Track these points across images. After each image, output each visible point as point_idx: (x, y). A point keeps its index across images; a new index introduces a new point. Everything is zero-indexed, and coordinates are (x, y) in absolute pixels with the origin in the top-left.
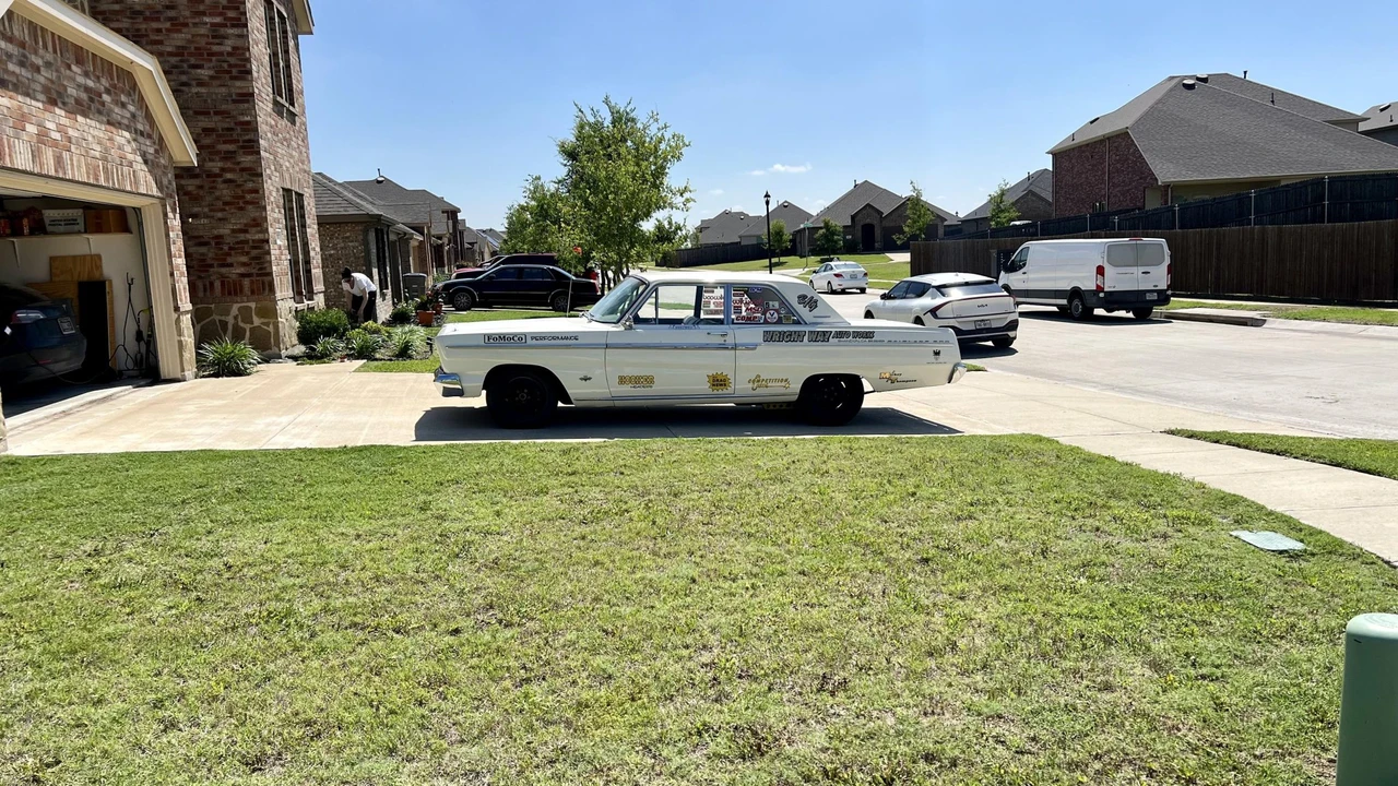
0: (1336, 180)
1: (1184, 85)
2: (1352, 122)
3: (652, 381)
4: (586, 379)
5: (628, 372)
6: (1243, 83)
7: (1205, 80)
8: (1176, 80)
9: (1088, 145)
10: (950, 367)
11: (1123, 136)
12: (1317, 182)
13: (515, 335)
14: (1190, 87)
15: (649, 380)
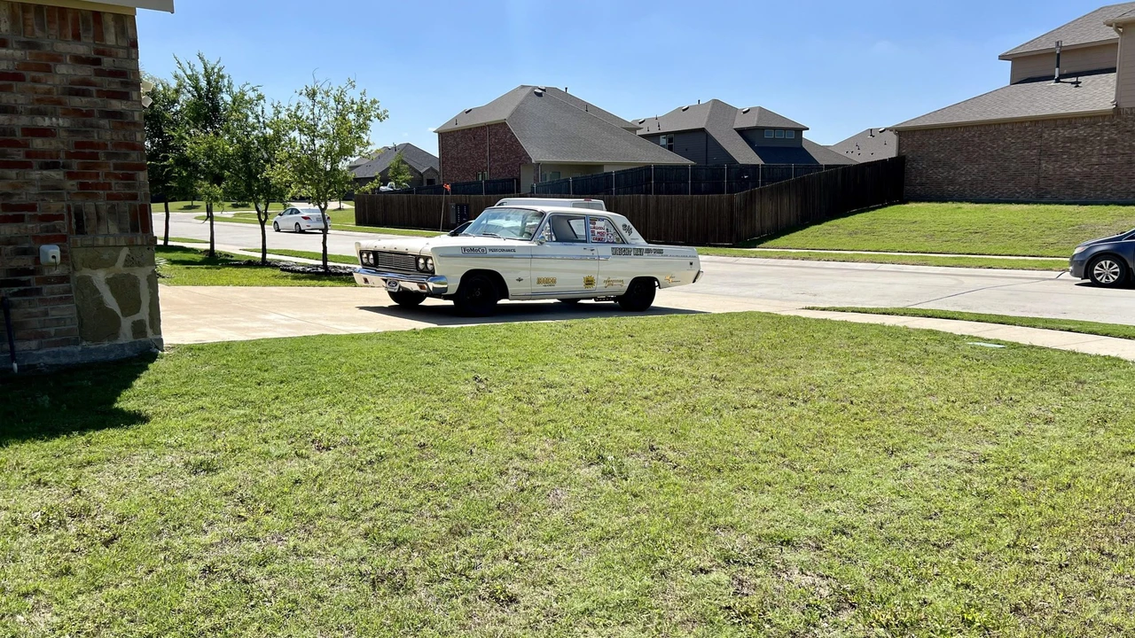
0: (658, 167)
1: (536, 93)
2: (632, 129)
3: (555, 282)
4: (520, 280)
5: (544, 275)
6: (565, 94)
7: (544, 90)
8: (529, 90)
9: (470, 129)
10: (695, 273)
11: (503, 125)
12: (647, 168)
13: (480, 247)
14: (540, 95)
15: (554, 281)
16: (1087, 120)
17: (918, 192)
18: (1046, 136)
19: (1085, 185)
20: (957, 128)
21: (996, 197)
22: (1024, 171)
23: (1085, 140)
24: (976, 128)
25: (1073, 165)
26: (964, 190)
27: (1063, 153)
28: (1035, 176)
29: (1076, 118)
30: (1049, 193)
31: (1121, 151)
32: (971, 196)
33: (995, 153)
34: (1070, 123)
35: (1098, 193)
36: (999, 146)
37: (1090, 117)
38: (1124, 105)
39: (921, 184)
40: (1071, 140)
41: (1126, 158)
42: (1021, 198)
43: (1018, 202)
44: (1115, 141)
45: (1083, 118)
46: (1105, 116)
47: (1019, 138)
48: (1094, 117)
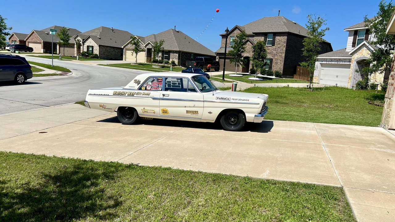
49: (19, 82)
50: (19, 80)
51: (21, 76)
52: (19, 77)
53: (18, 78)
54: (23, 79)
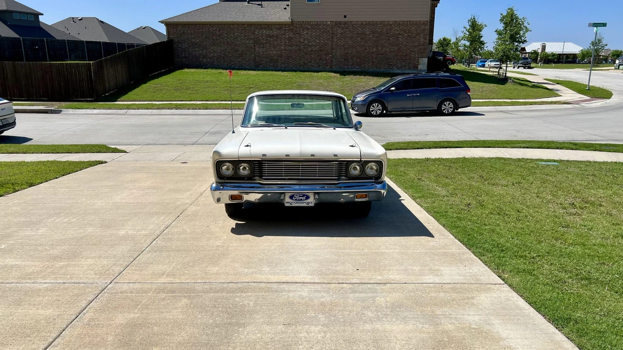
16: (277, 26)
17: (184, 62)
18: (257, 33)
19: (279, 61)
20: (205, 25)
21: (233, 66)
22: (247, 52)
23: (277, 37)
24: (216, 26)
25: (272, 50)
26: (213, 62)
27: (266, 43)
28: (253, 55)
29: (271, 24)
30: (262, 65)
31: (295, 44)
32: (218, 65)
33: (229, 41)
34: (268, 27)
35: (286, 65)
36: (231, 37)
37: (279, 25)
38: (295, 20)
39: (185, 57)
40: (269, 36)
41: (298, 47)
42: (247, 67)
43: (245, 69)
44: (292, 38)
45: (275, 25)
46: (286, 25)
47: (242, 33)
48: (281, 25)
49: (444, 112)
50: (444, 109)
51: (449, 104)
52: (445, 105)
53: (443, 106)
54: (451, 108)
